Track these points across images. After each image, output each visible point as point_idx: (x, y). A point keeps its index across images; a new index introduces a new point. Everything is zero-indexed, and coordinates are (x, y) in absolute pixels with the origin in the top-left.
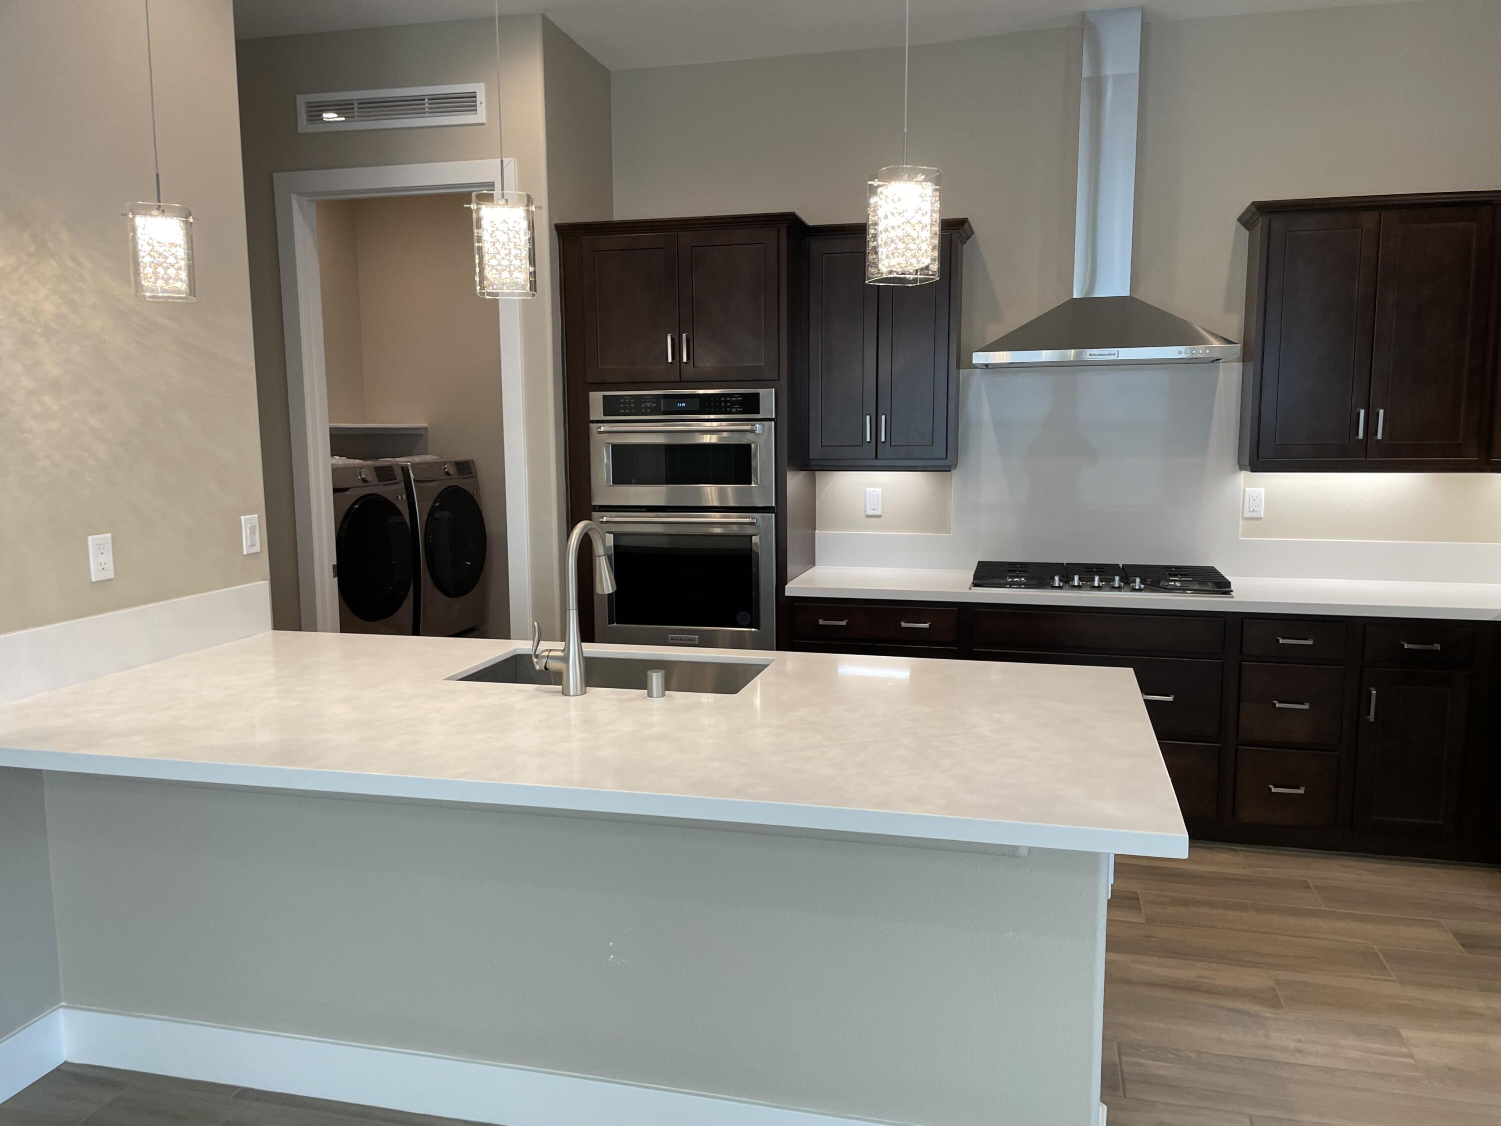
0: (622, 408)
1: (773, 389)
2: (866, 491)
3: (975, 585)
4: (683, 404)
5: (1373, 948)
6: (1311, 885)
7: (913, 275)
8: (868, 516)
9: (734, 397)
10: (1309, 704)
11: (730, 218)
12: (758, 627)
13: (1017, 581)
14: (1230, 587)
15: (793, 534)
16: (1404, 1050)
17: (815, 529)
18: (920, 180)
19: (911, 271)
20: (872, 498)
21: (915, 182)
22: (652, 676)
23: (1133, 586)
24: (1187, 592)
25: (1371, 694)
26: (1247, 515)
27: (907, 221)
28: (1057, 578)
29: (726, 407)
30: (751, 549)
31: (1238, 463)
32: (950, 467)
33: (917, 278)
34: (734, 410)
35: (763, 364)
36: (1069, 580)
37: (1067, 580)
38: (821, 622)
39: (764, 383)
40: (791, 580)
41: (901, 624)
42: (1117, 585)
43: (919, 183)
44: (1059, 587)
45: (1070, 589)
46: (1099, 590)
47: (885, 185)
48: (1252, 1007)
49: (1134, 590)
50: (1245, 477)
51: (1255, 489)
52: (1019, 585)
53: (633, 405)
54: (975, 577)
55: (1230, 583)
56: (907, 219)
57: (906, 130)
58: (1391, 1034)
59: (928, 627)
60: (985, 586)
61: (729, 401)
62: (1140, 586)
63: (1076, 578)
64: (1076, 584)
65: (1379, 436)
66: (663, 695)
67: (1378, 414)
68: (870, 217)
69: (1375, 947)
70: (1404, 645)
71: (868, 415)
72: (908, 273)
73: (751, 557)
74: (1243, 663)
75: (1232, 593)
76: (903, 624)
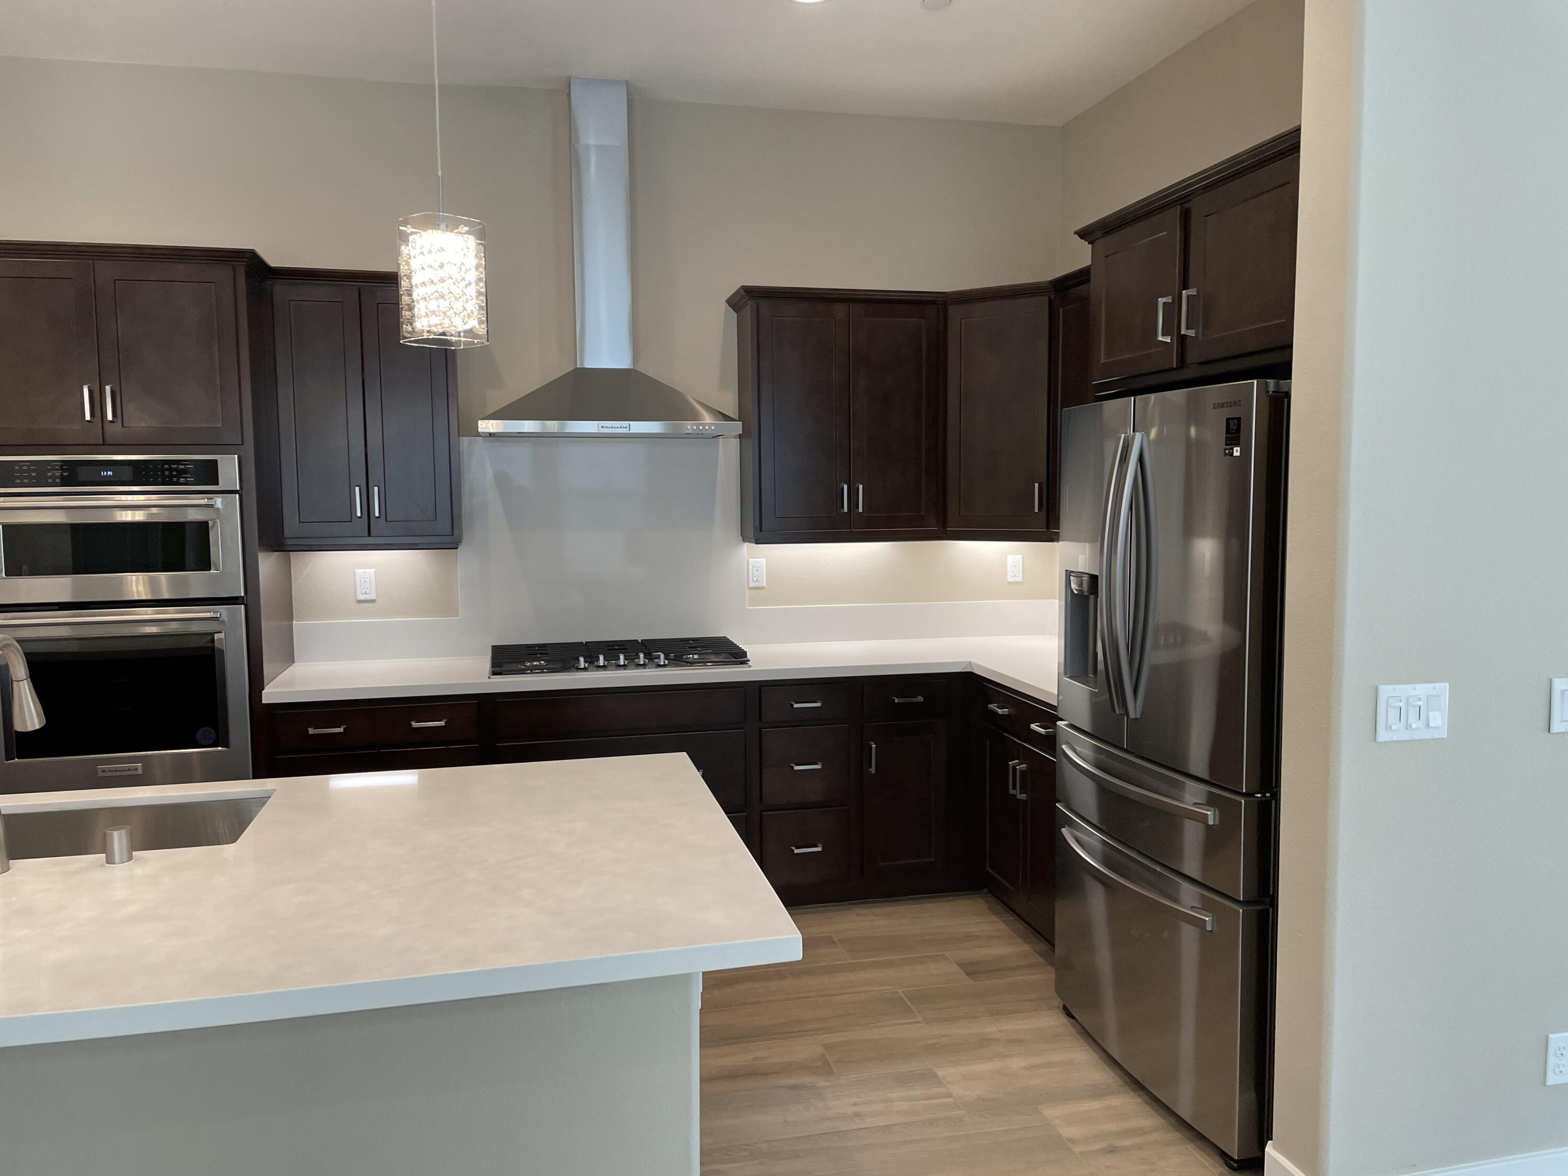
0: (18, 478)
1: (236, 456)
2: (355, 572)
3: (494, 673)
4: (109, 473)
5: (898, 993)
6: (835, 939)
7: (455, 337)
8: (359, 602)
9: (182, 465)
10: (821, 763)
11: (167, 249)
12: (226, 744)
13: (536, 665)
14: (746, 657)
15: (268, 626)
16: (943, 1090)
17: (292, 620)
18: (462, 231)
19: (453, 332)
20: (363, 580)
21: (456, 233)
22: (112, 835)
23: (657, 662)
24: (707, 664)
25: (871, 747)
26: (752, 584)
27: (448, 276)
28: (582, 659)
29: (171, 476)
30: (213, 648)
31: (741, 535)
32: (458, 545)
33: (460, 341)
34: (182, 480)
35: (220, 425)
36: (593, 660)
37: (591, 660)
38: (311, 731)
39: (225, 448)
40: (269, 683)
41: (411, 725)
42: (642, 663)
43: (460, 235)
44: (585, 669)
45: (596, 669)
46: (625, 669)
47: (419, 233)
48: (807, 1079)
49: (659, 666)
50: (748, 548)
51: (757, 560)
52: (541, 670)
53: (34, 474)
54: (494, 665)
55: (746, 652)
56: (449, 274)
57: (440, 173)
58: (929, 1077)
59: (444, 725)
60: (504, 673)
61: (176, 470)
62: (664, 662)
63: (601, 657)
64: (601, 663)
65: (861, 510)
66: (130, 858)
67: (858, 488)
68: (402, 267)
69: (899, 991)
70: (894, 700)
71: (357, 486)
72: (449, 334)
73: (212, 657)
74: (763, 730)
75: (748, 662)
76: (415, 724)
